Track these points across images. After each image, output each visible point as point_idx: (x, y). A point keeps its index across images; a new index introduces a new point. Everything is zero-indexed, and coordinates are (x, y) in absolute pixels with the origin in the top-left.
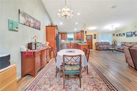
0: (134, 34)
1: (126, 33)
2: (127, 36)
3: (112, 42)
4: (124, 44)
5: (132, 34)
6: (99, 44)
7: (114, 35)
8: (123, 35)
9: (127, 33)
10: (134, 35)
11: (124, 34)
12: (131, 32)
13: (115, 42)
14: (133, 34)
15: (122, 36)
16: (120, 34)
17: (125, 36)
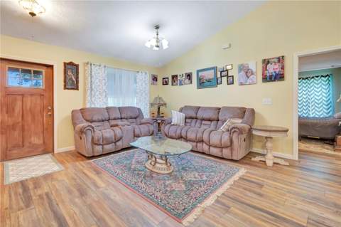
0: (224, 74)
1: (198, 71)
2: (201, 84)
3: (152, 105)
4: (192, 114)
5: (219, 76)
6: (95, 118)
7: (155, 79)
8: (187, 81)
10: (224, 79)
11: (189, 76)
12: (215, 69)
13: (159, 109)
14: (221, 77)
15: (181, 84)
16: (176, 76)
17: (191, 83)
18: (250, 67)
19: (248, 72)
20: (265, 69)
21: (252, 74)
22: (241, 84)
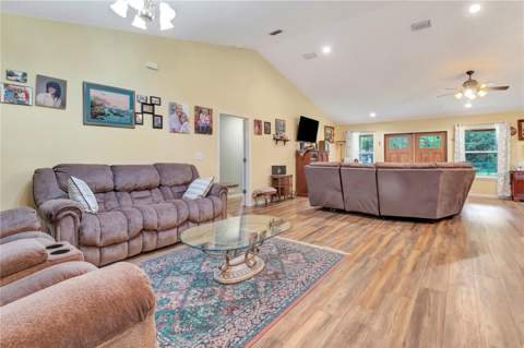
0: (147, 108)
1: (88, 86)
2: (96, 115)
5: (138, 109)
8: (46, 98)
9: (93, 93)
10: (148, 119)
11: (54, 87)
12: (130, 94)
14: (143, 112)
17: (63, 106)
18: (184, 111)
19: (182, 118)
20: (197, 118)
21: (186, 120)
22: (174, 131)
